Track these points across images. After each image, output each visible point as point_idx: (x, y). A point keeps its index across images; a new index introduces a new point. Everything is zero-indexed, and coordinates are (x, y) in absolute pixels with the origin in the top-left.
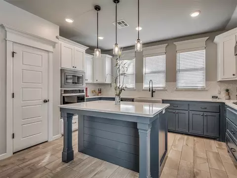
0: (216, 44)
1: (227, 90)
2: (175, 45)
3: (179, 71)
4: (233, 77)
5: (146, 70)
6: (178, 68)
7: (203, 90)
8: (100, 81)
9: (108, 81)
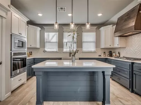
0: (100, 31)
1: (105, 53)
2: (81, 28)
3: (84, 42)
4: (110, 46)
5: (65, 40)
6: (83, 41)
7: (94, 52)
8: (33, 46)
9: (38, 46)
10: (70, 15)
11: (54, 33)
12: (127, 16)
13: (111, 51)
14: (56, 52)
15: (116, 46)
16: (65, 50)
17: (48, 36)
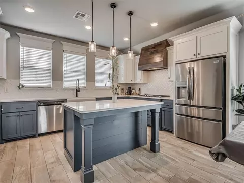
10: (89, 28)
11: (42, 51)
12: (154, 48)
13: (130, 88)
14: (48, 89)
15: (138, 81)
16: (65, 85)
17: (29, 54)
